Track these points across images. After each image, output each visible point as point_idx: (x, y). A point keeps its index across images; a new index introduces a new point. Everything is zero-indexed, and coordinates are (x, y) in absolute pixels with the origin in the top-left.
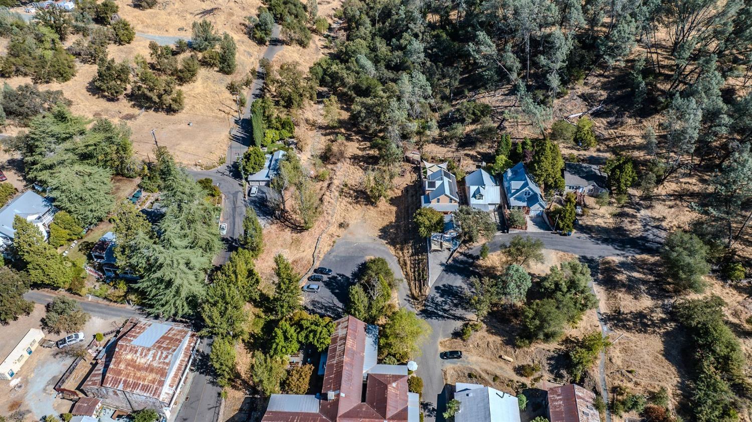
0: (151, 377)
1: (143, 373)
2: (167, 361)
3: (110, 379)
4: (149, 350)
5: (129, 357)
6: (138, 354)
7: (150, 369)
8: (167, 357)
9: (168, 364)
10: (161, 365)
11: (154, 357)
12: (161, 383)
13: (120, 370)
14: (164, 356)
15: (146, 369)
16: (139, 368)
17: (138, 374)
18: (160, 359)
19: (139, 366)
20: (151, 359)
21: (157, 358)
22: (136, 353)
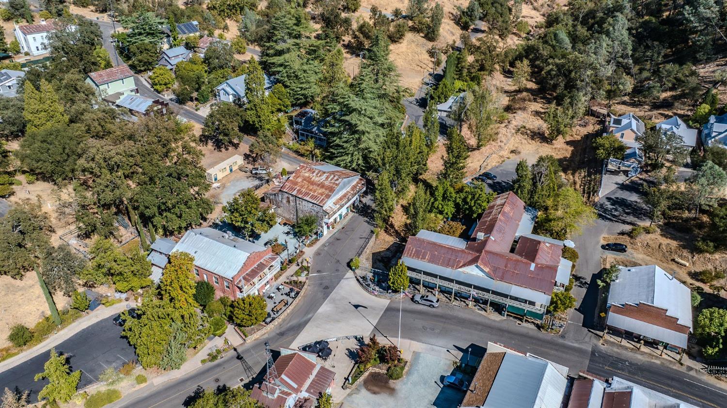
0: (321, 191)
1: (315, 187)
2: (337, 182)
3: (287, 187)
4: (324, 173)
5: (307, 175)
6: (315, 174)
7: (322, 186)
8: (337, 180)
9: (337, 185)
10: (331, 185)
11: (327, 178)
12: (328, 197)
13: (297, 182)
14: (335, 178)
15: (319, 185)
16: (313, 183)
17: (311, 187)
18: (331, 180)
19: (313, 182)
20: (324, 179)
21: (329, 179)
22: (313, 173)
